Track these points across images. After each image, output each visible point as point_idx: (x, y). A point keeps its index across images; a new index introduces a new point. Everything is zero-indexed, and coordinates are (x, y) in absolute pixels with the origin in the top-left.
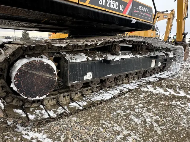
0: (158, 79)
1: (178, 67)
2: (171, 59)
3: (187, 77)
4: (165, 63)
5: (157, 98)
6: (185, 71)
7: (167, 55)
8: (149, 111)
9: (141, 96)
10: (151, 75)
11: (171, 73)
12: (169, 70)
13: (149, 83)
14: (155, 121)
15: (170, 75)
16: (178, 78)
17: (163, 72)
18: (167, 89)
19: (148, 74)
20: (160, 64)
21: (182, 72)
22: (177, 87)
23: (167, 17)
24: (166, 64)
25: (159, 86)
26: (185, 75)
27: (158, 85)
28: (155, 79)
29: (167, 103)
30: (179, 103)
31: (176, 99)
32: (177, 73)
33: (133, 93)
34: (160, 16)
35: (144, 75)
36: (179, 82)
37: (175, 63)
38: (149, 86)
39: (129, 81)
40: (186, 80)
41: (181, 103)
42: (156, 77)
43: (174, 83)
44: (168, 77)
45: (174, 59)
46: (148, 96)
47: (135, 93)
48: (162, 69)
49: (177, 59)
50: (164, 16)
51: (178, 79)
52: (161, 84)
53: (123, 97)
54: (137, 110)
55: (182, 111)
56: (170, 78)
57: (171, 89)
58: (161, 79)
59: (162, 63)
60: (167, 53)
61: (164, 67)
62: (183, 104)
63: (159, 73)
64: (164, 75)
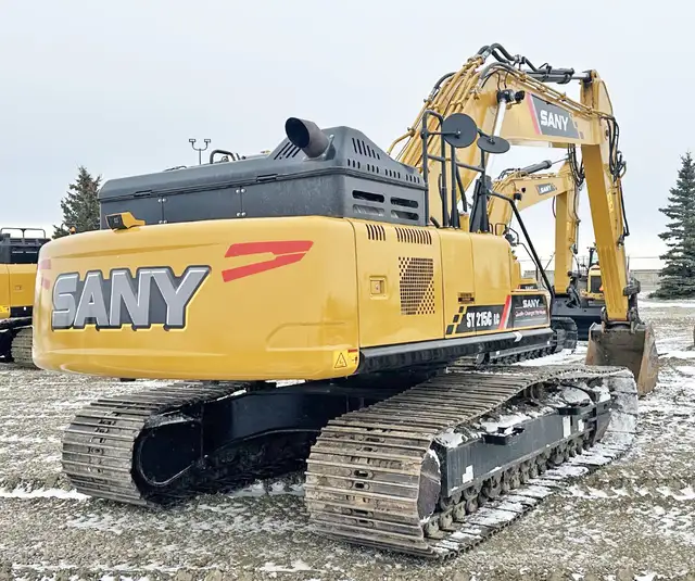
0: (587, 470)
1: (628, 426)
2: (605, 405)
3: (655, 454)
4: (593, 419)
5: (597, 508)
6: (650, 437)
7: (593, 396)
8: (592, 527)
9: (567, 508)
10: (565, 460)
11: (613, 447)
12: (607, 440)
13: (571, 480)
14: (607, 537)
15: (612, 455)
16: (633, 460)
17: (592, 446)
18: (613, 488)
19: (559, 459)
20: (581, 426)
21: (642, 439)
22: (633, 481)
23: (552, 189)
24: (595, 422)
25: (593, 486)
26: (651, 448)
27: (591, 483)
28: (581, 468)
29: (618, 511)
30: (639, 510)
31: (633, 504)
32: (629, 447)
33: (547, 505)
34: (524, 190)
35: (551, 463)
36: (637, 470)
37: (617, 415)
38: (572, 489)
39: (522, 483)
40: (654, 462)
41: (642, 509)
42: (580, 465)
43: (626, 474)
44: (608, 460)
45: (613, 403)
46: (580, 507)
47: (552, 505)
48: (589, 440)
49: (621, 402)
50: (540, 186)
51: (633, 464)
52: (597, 479)
53: (533, 514)
54: (571, 530)
55: (644, 520)
56: (613, 463)
57: (620, 487)
58: (593, 468)
59: (585, 421)
60: (594, 390)
61: (592, 434)
62: (646, 510)
63: (584, 452)
64: (598, 455)
